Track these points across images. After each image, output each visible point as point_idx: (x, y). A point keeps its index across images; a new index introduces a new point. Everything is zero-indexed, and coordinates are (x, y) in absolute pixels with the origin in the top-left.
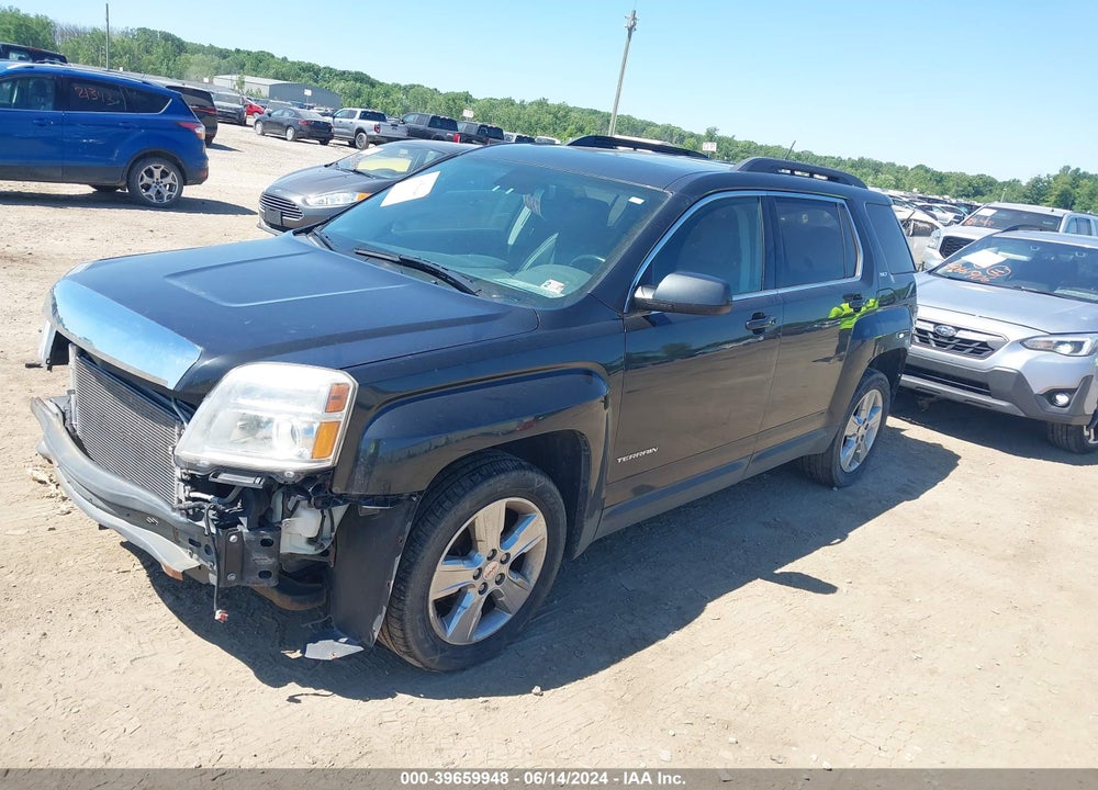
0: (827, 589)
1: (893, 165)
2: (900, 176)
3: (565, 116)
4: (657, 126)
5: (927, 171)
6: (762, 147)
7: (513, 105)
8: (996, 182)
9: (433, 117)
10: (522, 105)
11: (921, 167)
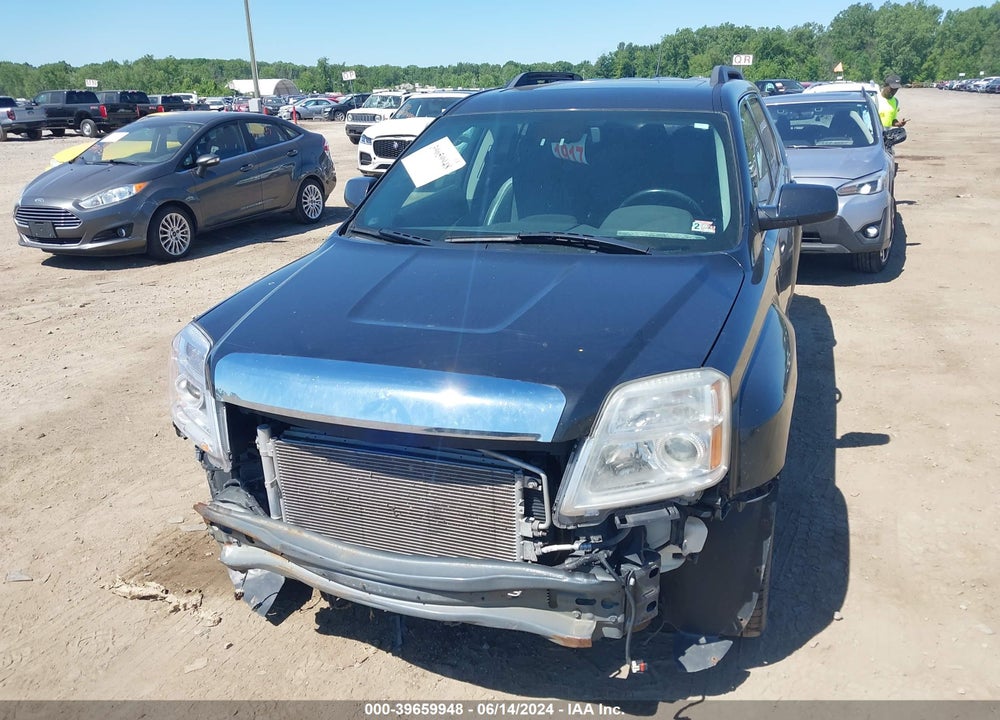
0: (882, 439)
1: (487, 65)
2: (497, 74)
3: (175, 70)
4: (268, 65)
5: (516, 65)
6: (371, 69)
7: (116, 67)
8: (572, 66)
9: (69, 93)
10: (127, 65)
11: (510, 63)
